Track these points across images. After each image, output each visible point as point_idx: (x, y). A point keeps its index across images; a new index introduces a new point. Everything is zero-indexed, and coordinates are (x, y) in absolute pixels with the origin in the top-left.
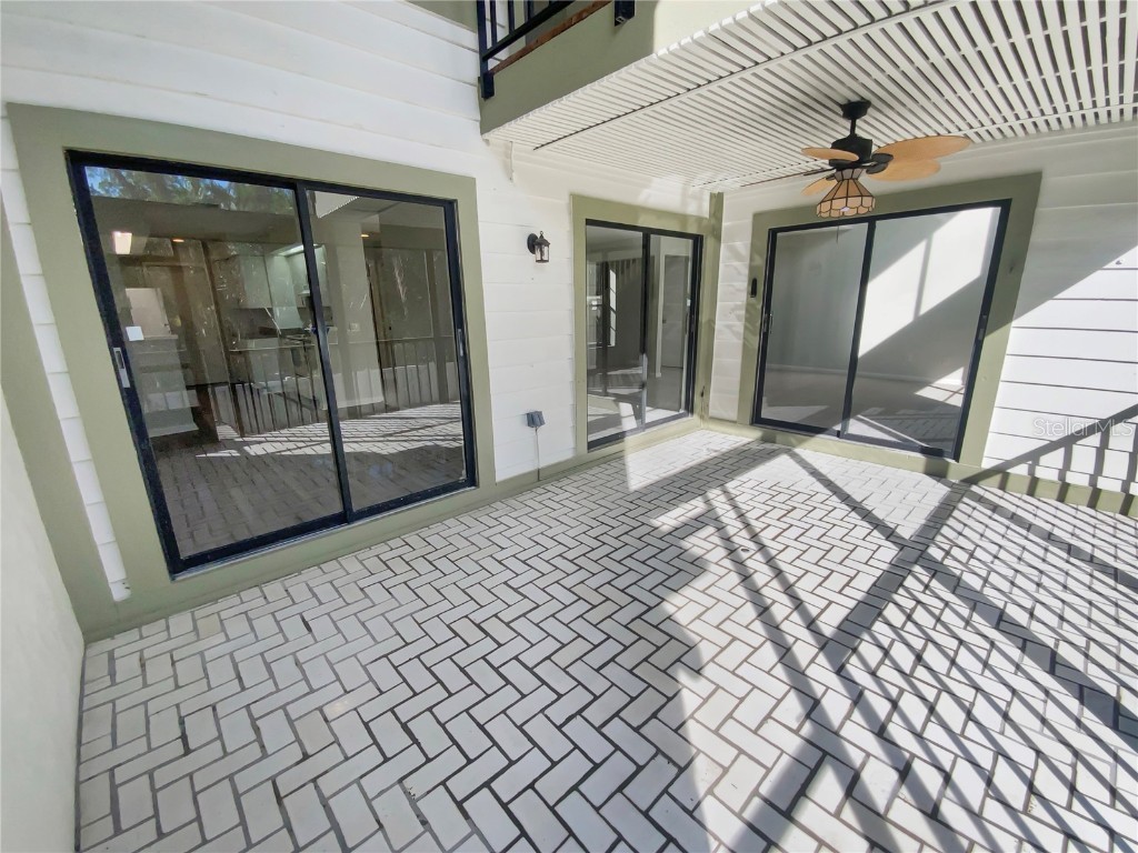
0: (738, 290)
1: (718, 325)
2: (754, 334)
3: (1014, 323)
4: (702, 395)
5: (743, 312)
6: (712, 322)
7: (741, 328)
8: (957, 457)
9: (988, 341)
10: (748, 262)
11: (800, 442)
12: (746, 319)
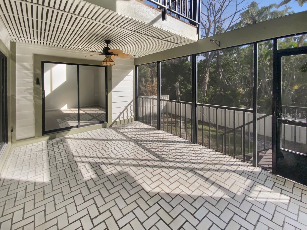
0: (28, 82)
1: (18, 97)
2: (40, 99)
3: (112, 91)
4: (12, 131)
5: (32, 91)
6: (14, 96)
7: (31, 97)
8: (107, 122)
9: (109, 95)
10: (32, 71)
11: (66, 134)
12: (35, 94)
